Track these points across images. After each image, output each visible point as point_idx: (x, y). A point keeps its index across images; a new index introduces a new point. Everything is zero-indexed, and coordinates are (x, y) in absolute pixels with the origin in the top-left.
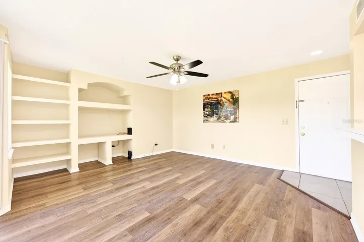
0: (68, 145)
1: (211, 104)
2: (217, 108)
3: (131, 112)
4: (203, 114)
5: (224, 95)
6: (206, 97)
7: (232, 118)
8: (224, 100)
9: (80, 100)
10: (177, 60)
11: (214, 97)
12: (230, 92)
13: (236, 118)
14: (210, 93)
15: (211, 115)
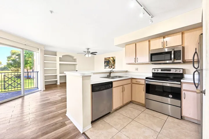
0: (56, 76)
1: (107, 62)
2: (108, 63)
3: (77, 65)
4: (104, 65)
5: (111, 58)
6: (105, 59)
7: (113, 67)
8: (111, 60)
9: (60, 61)
10: (88, 49)
11: (108, 59)
12: (112, 57)
13: (114, 67)
14: (107, 57)
15: (107, 66)
